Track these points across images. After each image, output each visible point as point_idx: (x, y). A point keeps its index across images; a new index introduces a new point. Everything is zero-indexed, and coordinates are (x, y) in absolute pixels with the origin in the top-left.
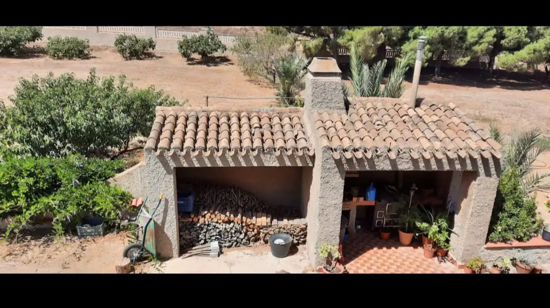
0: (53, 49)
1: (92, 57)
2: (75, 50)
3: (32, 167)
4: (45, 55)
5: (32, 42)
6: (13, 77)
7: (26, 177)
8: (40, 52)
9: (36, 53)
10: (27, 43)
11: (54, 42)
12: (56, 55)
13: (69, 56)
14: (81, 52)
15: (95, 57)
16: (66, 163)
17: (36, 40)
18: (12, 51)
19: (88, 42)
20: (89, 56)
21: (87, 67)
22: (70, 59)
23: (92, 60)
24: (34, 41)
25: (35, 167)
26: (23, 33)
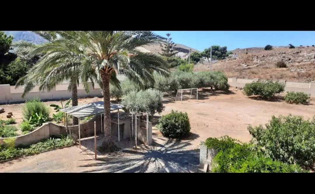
0: (288, 98)
1: (311, 104)
2: (301, 99)
3: (270, 165)
4: (283, 101)
5: (278, 93)
6: (265, 111)
7: (267, 169)
8: (281, 99)
9: (279, 99)
10: (276, 94)
11: (290, 94)
12: (289, 101)
13: (297, 102)
14: (304, 101)
15: (312, 104)
16: (289, 168)
17: (280, 93)
18: (268, 97)
19: (310, 95)
20: (309, 103)
21: (306, 110)
22: (296, 104)
23: (310, 106)
24: (279, 93)
25: (272, 165)
26: (275, 88)
